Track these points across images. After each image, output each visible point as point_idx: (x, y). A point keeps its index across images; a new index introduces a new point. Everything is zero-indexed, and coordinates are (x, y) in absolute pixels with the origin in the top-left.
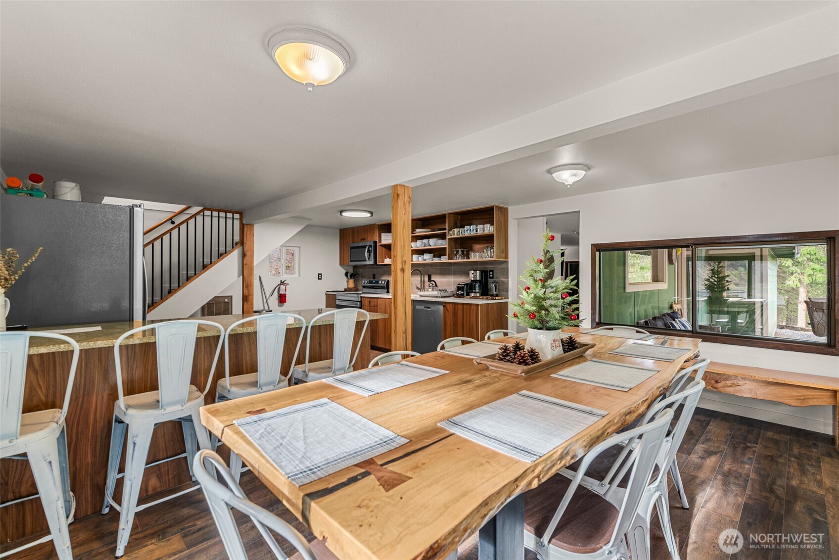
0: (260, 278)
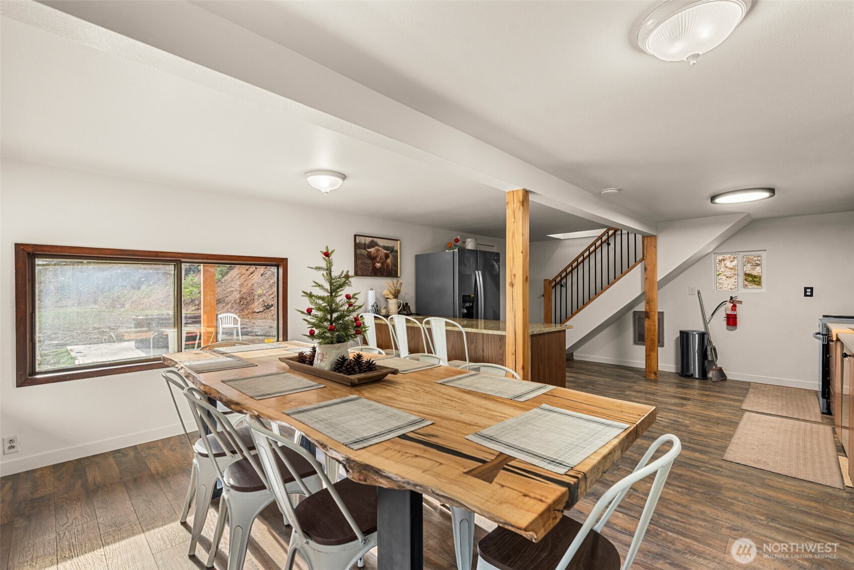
0: (699, 293)
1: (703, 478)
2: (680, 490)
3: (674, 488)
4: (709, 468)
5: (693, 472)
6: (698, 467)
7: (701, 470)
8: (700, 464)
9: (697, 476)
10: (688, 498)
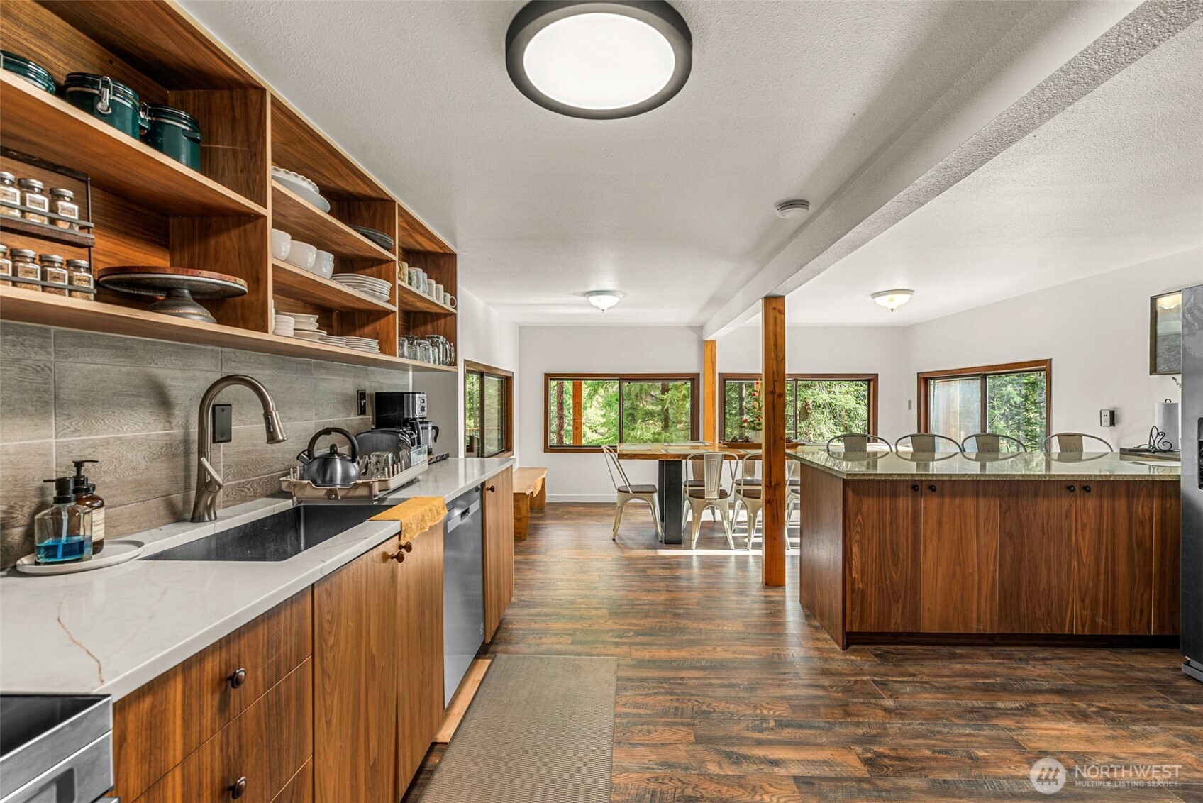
1: (628, 621)
2: (639, 602)
3: (644, 602)
4: (626, 636)
5: (639, 625)
6: (638, 634)
7: (632, 630)
8: (638, 639)
9: (633, 621)
10: (630, 597)
